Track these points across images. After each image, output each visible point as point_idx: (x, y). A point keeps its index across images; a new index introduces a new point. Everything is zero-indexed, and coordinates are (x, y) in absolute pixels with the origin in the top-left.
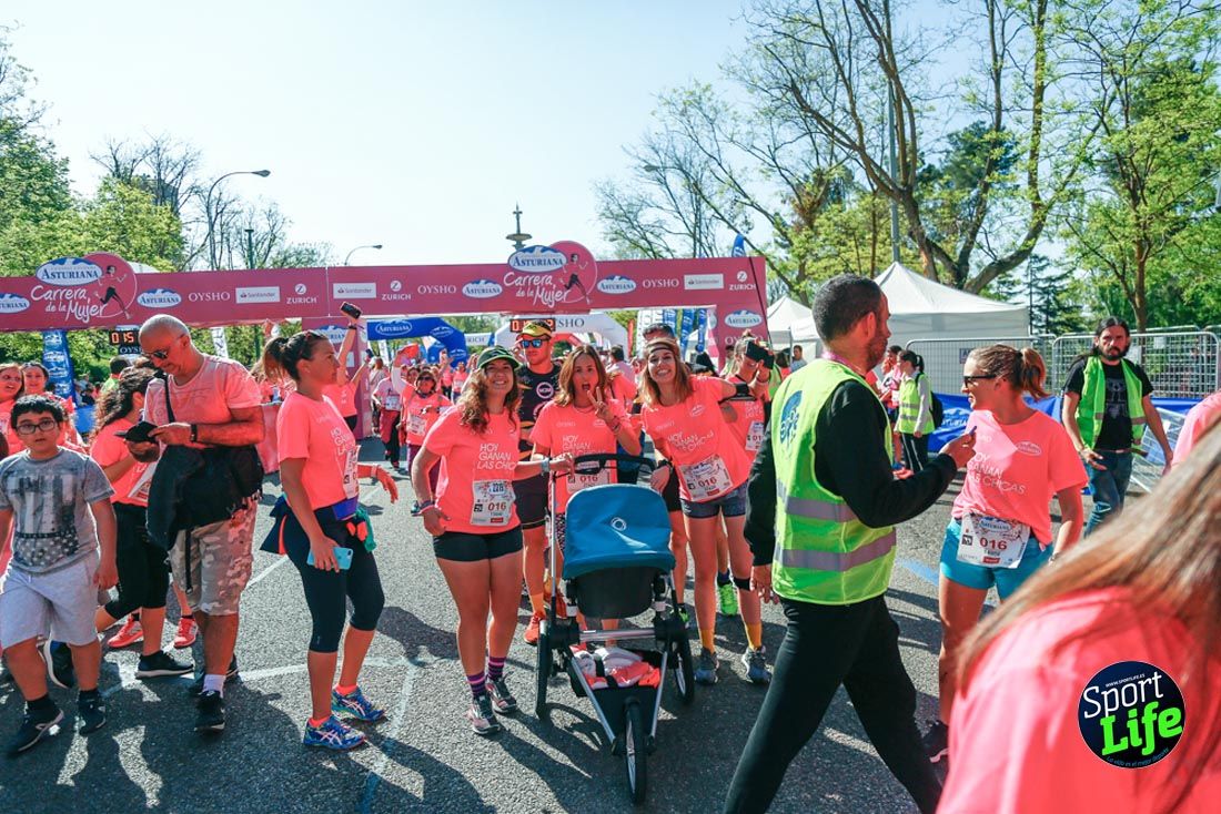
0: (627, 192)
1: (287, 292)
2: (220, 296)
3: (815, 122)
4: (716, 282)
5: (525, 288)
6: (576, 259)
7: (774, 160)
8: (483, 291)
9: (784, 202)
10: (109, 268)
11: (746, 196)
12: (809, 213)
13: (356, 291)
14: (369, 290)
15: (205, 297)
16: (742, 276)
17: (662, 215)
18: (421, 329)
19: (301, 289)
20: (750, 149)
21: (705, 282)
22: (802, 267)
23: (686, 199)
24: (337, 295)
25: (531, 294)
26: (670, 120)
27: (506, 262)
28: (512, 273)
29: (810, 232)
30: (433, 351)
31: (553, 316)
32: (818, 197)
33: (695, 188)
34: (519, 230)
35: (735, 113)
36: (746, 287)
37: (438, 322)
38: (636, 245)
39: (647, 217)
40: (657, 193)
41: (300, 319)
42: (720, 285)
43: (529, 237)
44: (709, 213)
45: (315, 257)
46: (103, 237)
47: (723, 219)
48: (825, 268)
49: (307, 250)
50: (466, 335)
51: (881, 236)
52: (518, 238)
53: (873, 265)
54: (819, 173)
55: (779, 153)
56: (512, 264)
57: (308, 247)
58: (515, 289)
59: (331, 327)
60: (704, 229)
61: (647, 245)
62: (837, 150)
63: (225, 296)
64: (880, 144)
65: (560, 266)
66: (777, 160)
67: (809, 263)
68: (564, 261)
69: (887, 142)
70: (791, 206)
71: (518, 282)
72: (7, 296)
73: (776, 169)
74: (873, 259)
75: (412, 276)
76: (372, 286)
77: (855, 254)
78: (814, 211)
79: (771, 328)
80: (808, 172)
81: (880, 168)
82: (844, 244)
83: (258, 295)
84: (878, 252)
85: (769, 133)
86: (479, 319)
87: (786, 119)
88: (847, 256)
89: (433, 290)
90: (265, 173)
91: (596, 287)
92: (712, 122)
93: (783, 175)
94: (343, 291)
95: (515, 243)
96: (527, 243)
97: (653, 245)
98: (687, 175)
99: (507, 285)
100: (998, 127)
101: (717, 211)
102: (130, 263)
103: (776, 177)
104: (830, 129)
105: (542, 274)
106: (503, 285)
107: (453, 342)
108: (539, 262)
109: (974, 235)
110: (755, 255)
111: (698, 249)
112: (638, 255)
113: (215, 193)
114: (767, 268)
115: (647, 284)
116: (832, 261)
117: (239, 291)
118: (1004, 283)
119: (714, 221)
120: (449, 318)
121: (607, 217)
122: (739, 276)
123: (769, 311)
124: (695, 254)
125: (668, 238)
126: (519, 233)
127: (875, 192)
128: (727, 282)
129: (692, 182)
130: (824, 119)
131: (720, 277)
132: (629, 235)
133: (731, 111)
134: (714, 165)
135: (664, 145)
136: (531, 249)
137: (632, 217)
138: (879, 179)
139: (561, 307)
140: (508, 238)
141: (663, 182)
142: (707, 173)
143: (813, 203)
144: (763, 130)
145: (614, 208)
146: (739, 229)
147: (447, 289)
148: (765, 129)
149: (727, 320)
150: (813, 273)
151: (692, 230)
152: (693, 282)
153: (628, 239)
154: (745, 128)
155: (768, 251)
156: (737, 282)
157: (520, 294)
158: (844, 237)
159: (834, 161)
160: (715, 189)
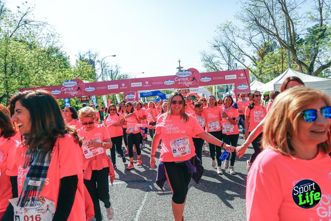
0: (209, 54)
1: (120, 86)
2: (104, 88)
3: (263, 29)
4: (234, 77)
5: (181, 82)
6: (194, 73)
7: (251, 41)
8: (170, 83)
9: (254, 53)
10: (78, 82)
11: (243, 52)
12: (262, 55)
13: (137, 85)
14: (140, 84)
15: (100, 88)
16: (242, 75)
17: (219, 59)
18: (154, 94)
19: (123, 85)
20: (244, 39)
21: (231, 77)
22: (261, 71)
23: (226, 54)
24: (132, 86)
25: (182, 83)
26: (220, 32)
27: (175, 75)
28: (177, 78)
29: (263, 61)
30: (158, 100)
31: (189, 89)
32: (265, 51)
33: (228, 51)
34: (180, 66)
35: (239, 29)
36: (243, 78)
37: (159, 92)
38: (212, 68)
39: (215, 60)
40: (217, 53)
41: (123, 93)
42: (236, 78)
43: (183, 68)
44: (233, 57)
45: (128, 76)
46: (77, 75)
47: (236, 59)
48: (268, 71)
49: (125, 75)
50: (166, 95)
51: (285, 61)
52: (180, 68)
53: (282, 69)
54: (265, 43)
55: (252, 39)
56: (177, 75)
57: (126, 74)
58: (178, 82)
59: (131, 94)
60: (231, 62)
61: (215, 68)
62: (270, 37)
63: (105, 88)
64: (283, 33)
65: (190, 75)
66: (252, 41)
67: (263, 70)
68: (191, 74)
69: (286, 33)
70: (257, 54)
71: (179, 80)
72: (56, 90)
73: (252, 44)
74: (282, 67)
75: (151, 80)
76: (141, 83)
77: (277, 66)
78: (264, 55)
79: (251, 89)
80: (262, 43)
81: (284, 41)
82: (273, 64)
83: (113, 87)
84: (284, 65)
85: (249, 34)
86: (170, 90)
87: (254, 29)
88: (274, 67)
89: (156, 83)
90: (115, 56)
91: (200, 80)
92: (232, 32)
93: (254, 45)
94: (133, 85)
95: (179, 69)
96: (182, 69)
97: (217, 68)
98: (226, 47)
99: (176, 81)
100: (321, 25)
101: (235, 57)
102: (83, 81)
103: (252, 46)
104: (268, 31)
105: (185, 77)
106: (175, 81)
107: (163, 97)
108: (184, 74)
109: (315, 58)
110: (246, 68)
111: (230, 68)
112: (213, 71)
113: (103, 62)
114: (250, 72)
115: (214, 78)
116: (270, 69)
117: (108, 86)
118: (327, 72)
119: (234, 60)
120: (162, 90)
121: (204, 61)
122: (241, 75)
123: (251, 85)
124: (229, 69)
125: (221, 65)
126: (180, 67)
127: (282, 48)
128: (237, 77)
129: (227, 49)
130: (265, 28)
131: (235, 76)
132: (210, 65)
133: (238, 28)
134: (233, 44)
135: (219, 40)
136: (182, 71)
137: (210, 60)
138: (283, 44)
139: (191, 86)
140: (177, 68)
141: (219, 50)
142: (231, 46)
143: (263, 53)
144: (247, 32)
145: (205, 58)
146: (241, 61)
147: (160, 83)
148: (248, 33)
149: (238, 88)
150: (264, 73)
151: (228, 63)
152: (228, 77)
153: (209, 66)
154: (242, 33)
155: (250, 67)
156: (241, 77)
157: (179, 83)
158: (273, 62)
159: (270, 40)
160: (234, 51)
